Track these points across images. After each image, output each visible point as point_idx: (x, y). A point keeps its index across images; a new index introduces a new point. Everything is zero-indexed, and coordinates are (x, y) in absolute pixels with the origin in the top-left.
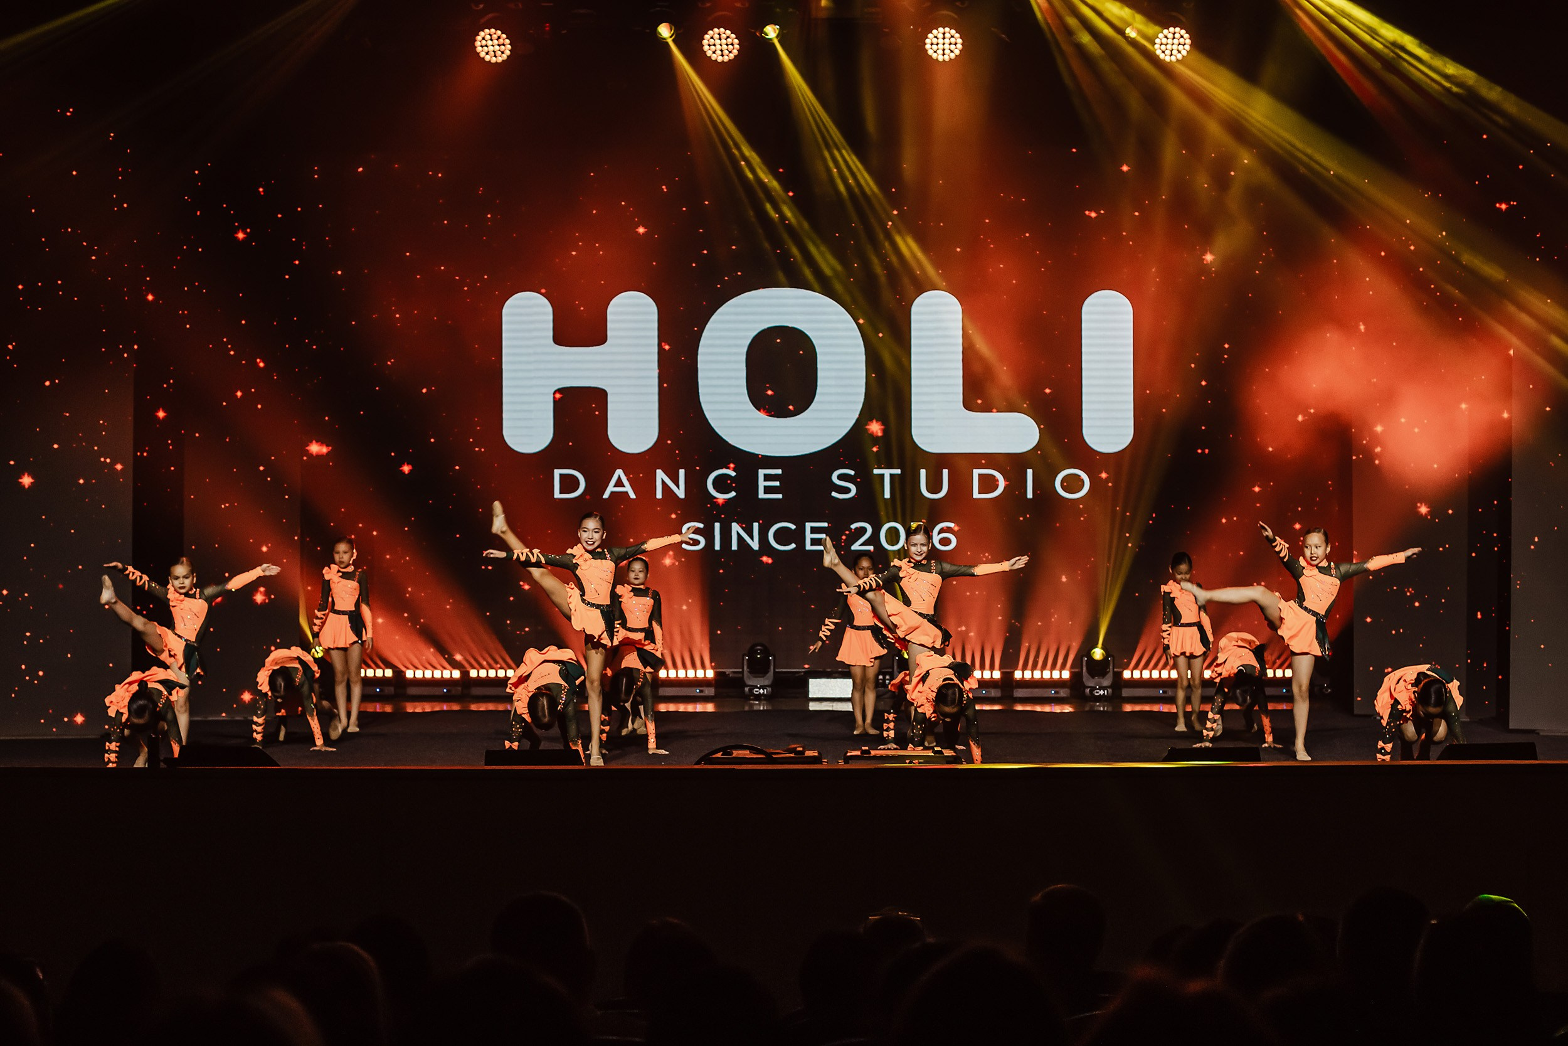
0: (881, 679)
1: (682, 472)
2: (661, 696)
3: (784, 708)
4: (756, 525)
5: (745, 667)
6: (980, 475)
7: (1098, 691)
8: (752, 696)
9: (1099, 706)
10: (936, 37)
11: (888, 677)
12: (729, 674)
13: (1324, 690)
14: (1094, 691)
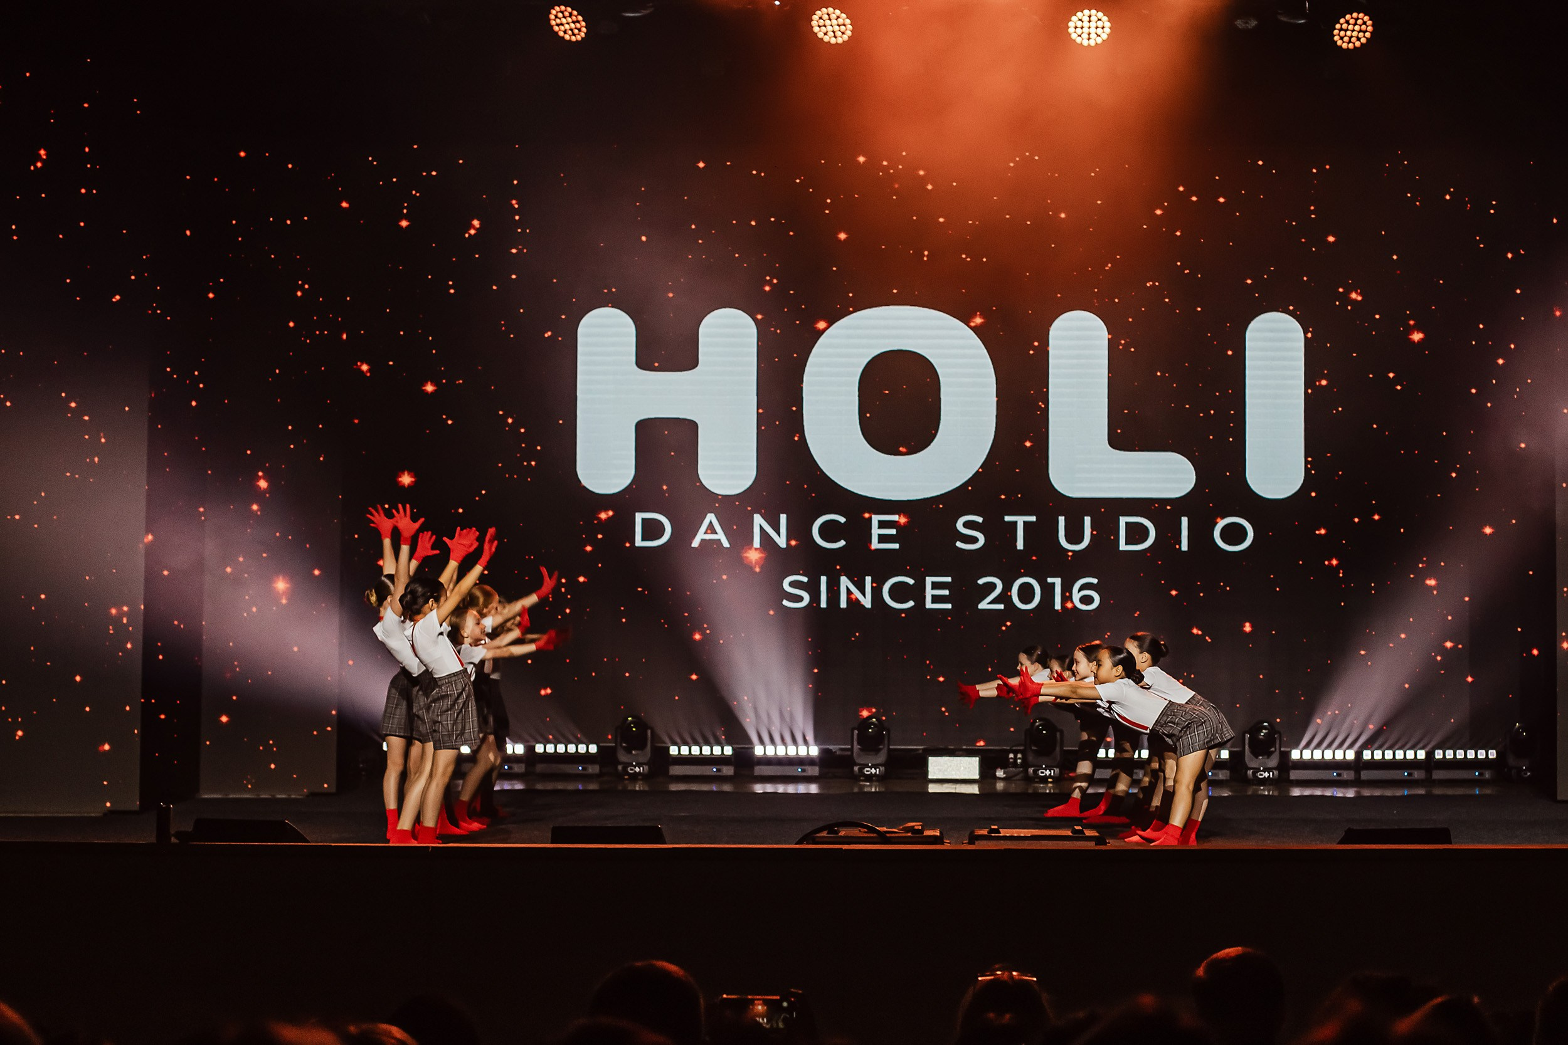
0: (1011, 758)
1: (783, 518)
2: (757, 776)
3: (899, 789)
4: (868, 579)
5: (855, 743)
6: (1127, 523)
7: (1262, 773)
8: (861, 776)
9: (1264, 790)
10: (1080, 20)
11: (1019, 756)
12: (836, 752)
13: (1523, 773)
14: (1258, 772)
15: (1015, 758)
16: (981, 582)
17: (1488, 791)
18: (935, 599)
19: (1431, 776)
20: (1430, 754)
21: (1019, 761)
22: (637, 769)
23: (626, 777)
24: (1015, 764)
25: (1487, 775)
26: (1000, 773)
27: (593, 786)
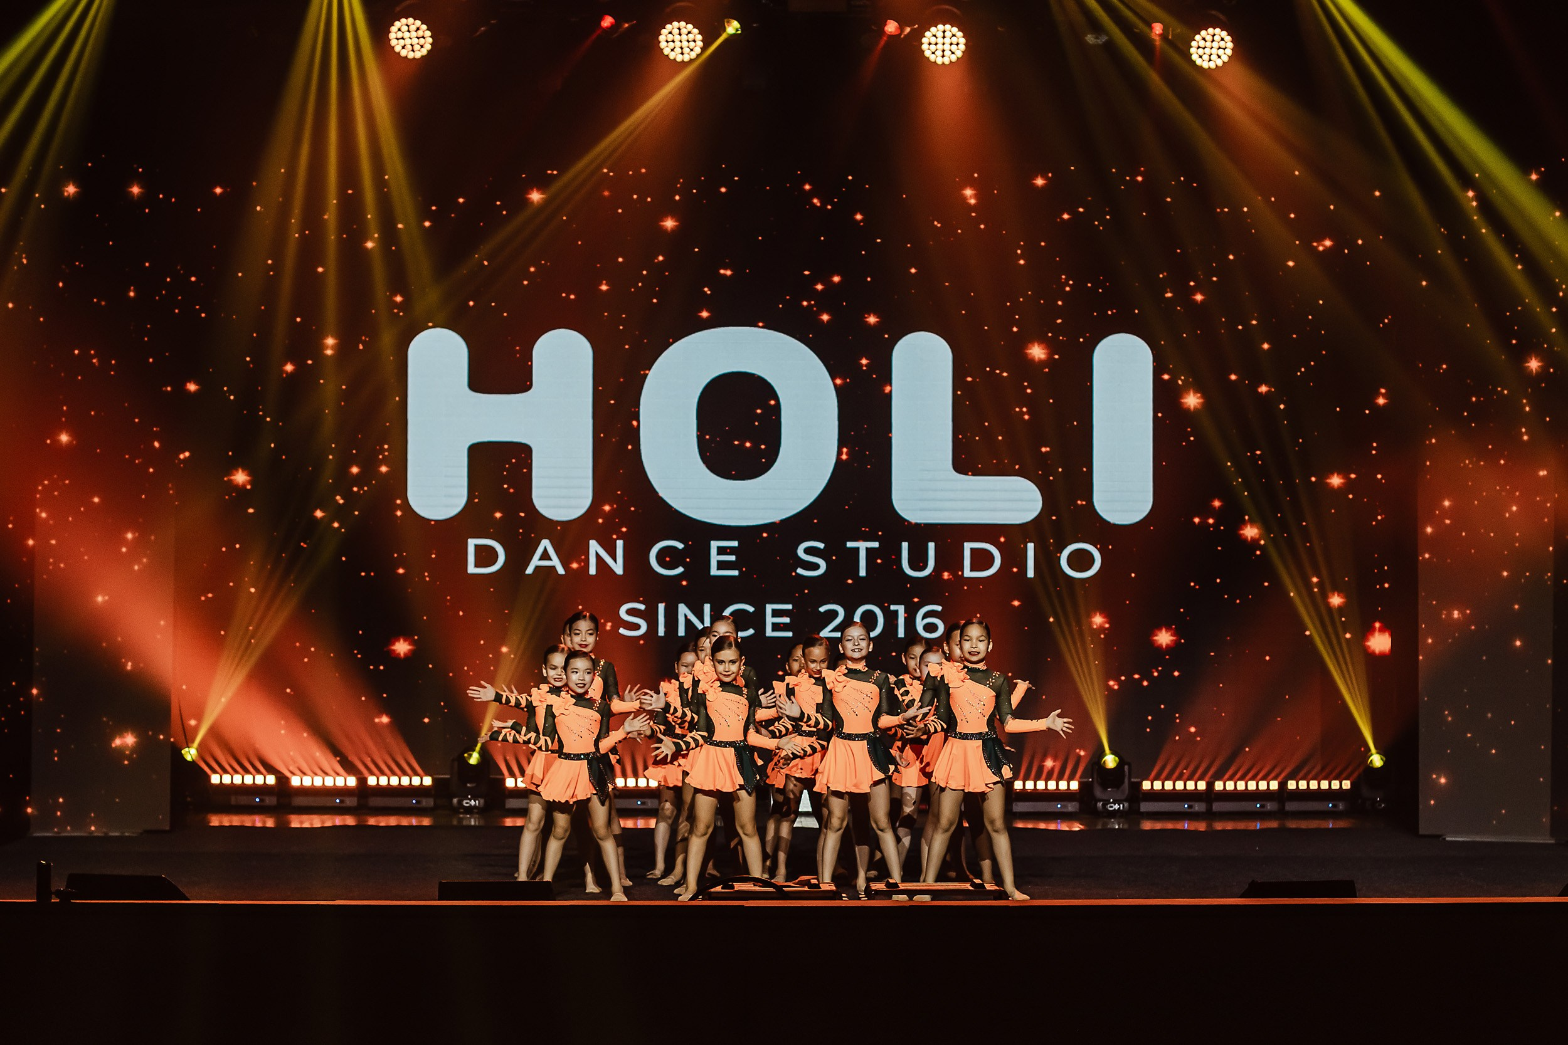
1: (620, 544)
4: (707, 606)
6: (972, 549)
7: (1111, 805)
9: (1114, 823)
10: (934, 36)
13: (1377, 804)
14: (1108, 805)
16: (822, 609)
17: (1341, 824)
18: (776, 627)
19: (1284, 806)
20: (1283, 785)
22: (473, 803)
23: (462, 810)
25: (1341, 806)
27: (426, 822)
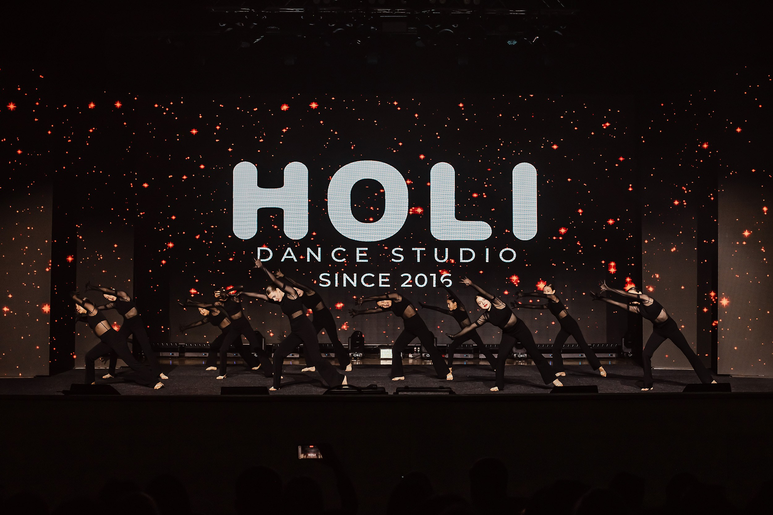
0: (415, 349)
1: (319, 249)
3: (368, 363)
4: (355, 275)
5: (350, 344)
6: (463, 251)
7: (520, 355)
9: (521, 362)
13: (628, 355)
14: (518, 355)
15: (417, 350)
16: (402, 276)
17: (614, 363)
18: (383, 283)
21: (419, 350)
24: (417, 352)
25: (614, 356)
26: (410, 356)
27: (240, 363)
